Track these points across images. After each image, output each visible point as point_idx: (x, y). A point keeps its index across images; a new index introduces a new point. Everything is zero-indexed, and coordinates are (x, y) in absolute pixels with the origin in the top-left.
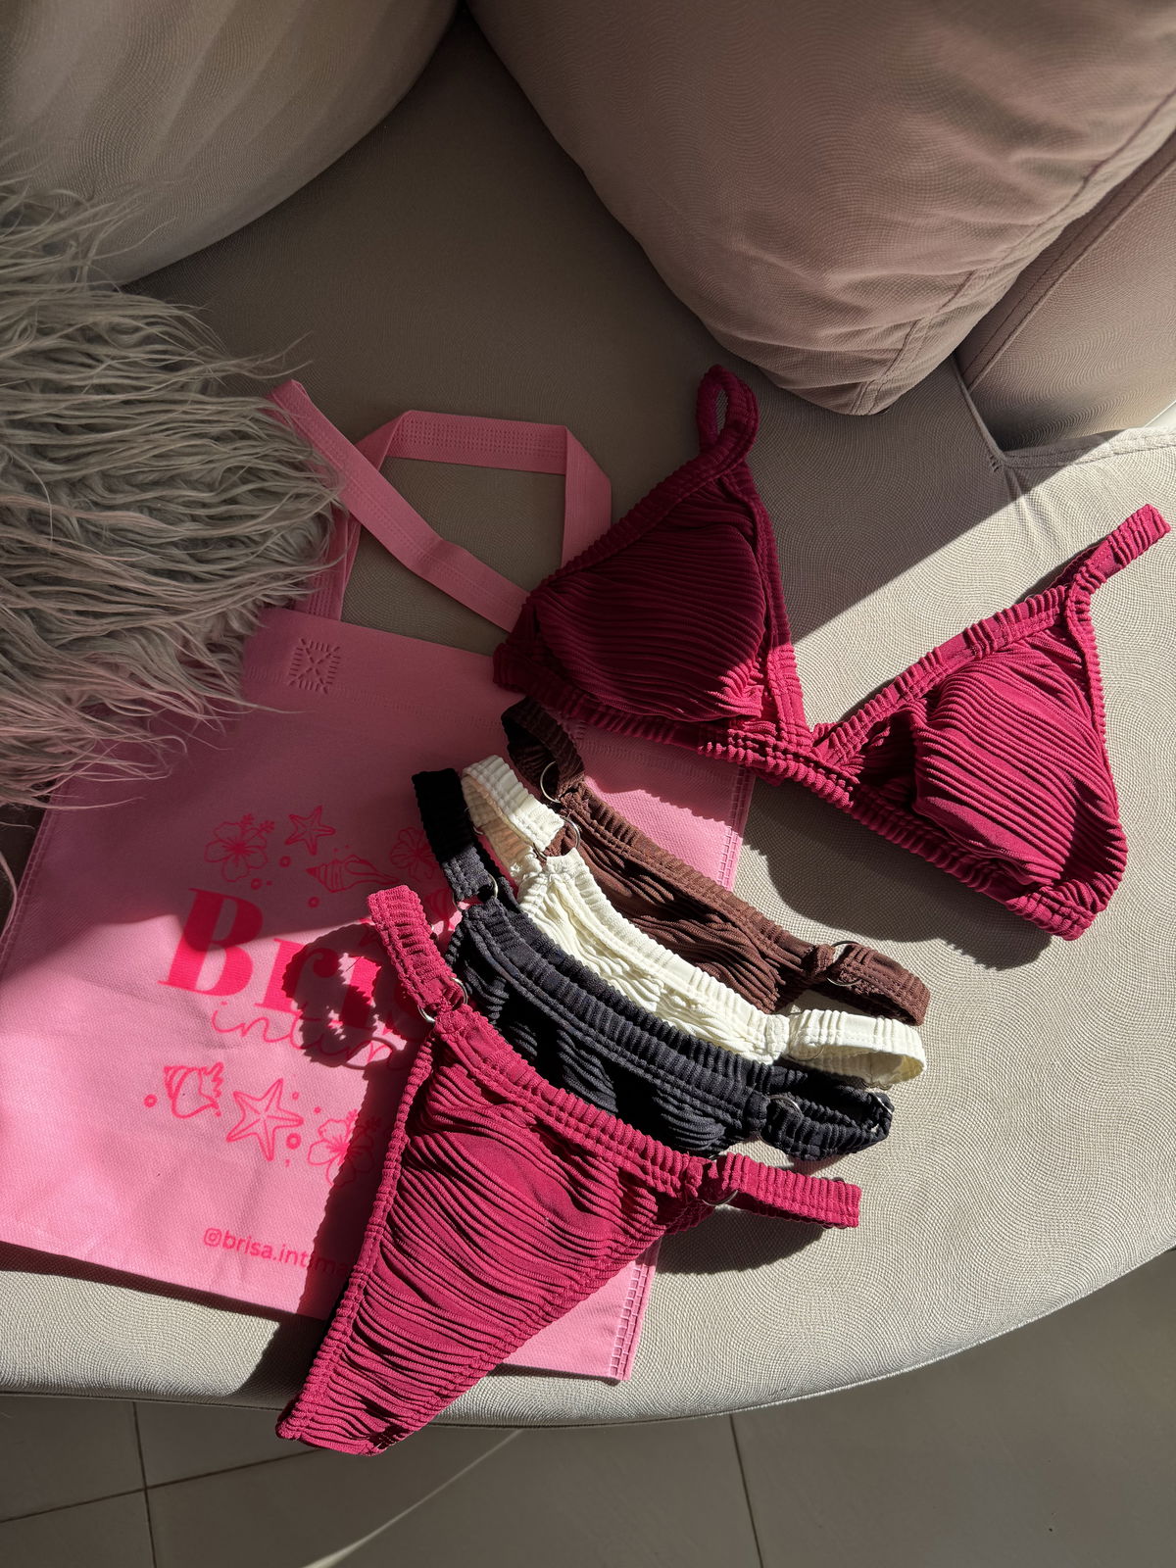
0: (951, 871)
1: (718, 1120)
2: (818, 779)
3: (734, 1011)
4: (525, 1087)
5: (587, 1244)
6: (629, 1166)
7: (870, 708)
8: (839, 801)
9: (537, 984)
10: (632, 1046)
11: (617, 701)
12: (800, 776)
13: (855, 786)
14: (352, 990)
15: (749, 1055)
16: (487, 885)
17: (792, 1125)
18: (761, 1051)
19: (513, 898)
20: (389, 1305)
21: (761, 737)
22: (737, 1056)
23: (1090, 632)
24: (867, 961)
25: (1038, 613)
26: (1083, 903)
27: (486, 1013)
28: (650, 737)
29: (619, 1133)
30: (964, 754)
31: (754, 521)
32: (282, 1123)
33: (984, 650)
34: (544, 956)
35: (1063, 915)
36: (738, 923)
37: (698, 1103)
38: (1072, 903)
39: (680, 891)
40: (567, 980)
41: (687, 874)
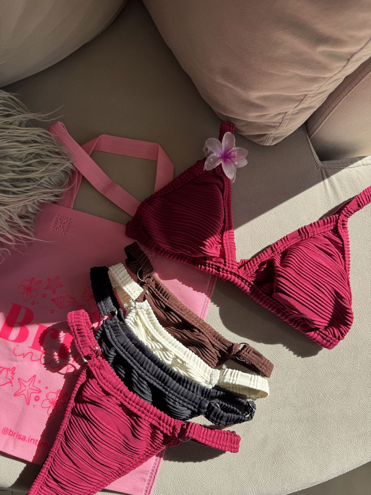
0: (286, 320)
1: (188, 409)
2: (238, 281)
3: (200, 367)
4: (118, 390)
5: (136, 450)
6: (154, 422)
7: (261, 256)
8: (246, 290)
9: (127, 351)
10: (159, 378)
11: (167, 247)
12: (232, 280)
13: (252, 285)
14: (63, 345)
15: (204, 384)
16: (113, 311)
17: (215, 413)
18: (208, 383)
19: (123, 316)
20: (61, 465)
21: (219, 265)
22: (199, 384)
23: (347, 232)
24: (250, 353)
25: (327, 224)
26: (335, 336)
27: (108, 360)
28: (179, 260)
29: (151, 410)
30: (292, 278)
31: (224, 183)
32: (34, 391)
33: (305, 237)
34: (131, 340)
35: (327, 340)
36: (204, 333)
37: (181, 402)
38: (331, 336)
39: (184, 319)
40: (138, 350)
41: (188, 313)
